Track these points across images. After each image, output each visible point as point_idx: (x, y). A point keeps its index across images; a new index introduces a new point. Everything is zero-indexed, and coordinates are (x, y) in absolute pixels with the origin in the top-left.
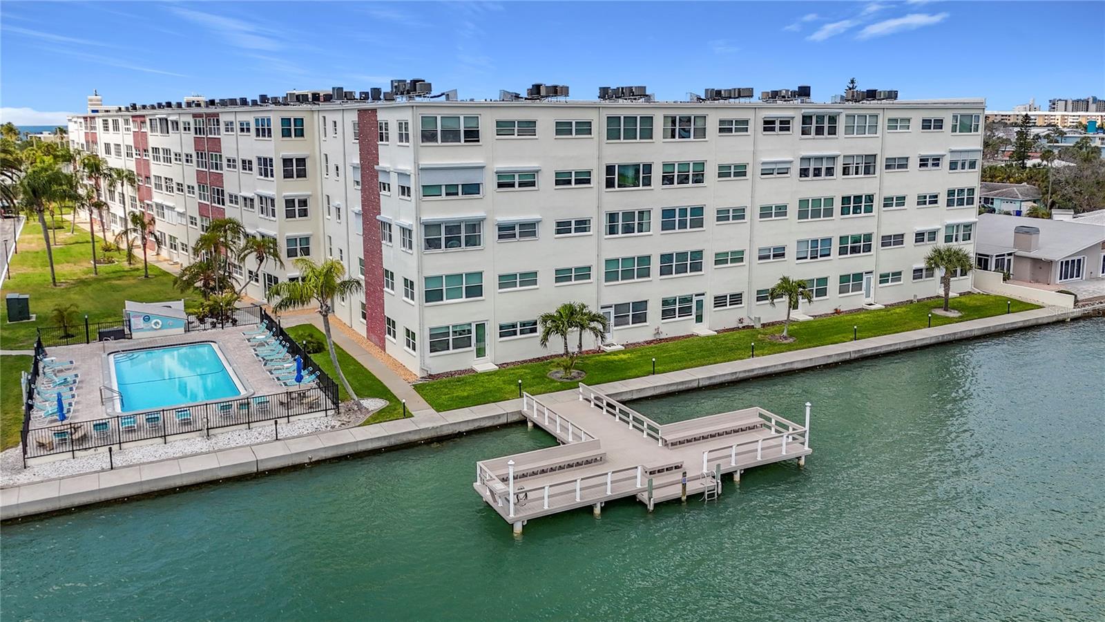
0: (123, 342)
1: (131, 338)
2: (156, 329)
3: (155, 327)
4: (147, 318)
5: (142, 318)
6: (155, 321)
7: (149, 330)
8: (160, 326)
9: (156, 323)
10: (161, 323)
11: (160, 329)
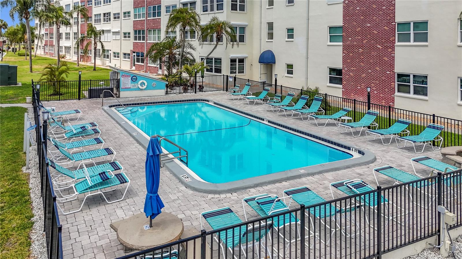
0: (111, 100)
1: (119, 97)
2: (142, 90)
3: (141, 87)
4: (134, 79)
5: (130, 78)
6: (141, 81)
7: (136, 90)
8: (145, 87)
9: (142, 84)
10: (146, 84)
11: (145, 89)
